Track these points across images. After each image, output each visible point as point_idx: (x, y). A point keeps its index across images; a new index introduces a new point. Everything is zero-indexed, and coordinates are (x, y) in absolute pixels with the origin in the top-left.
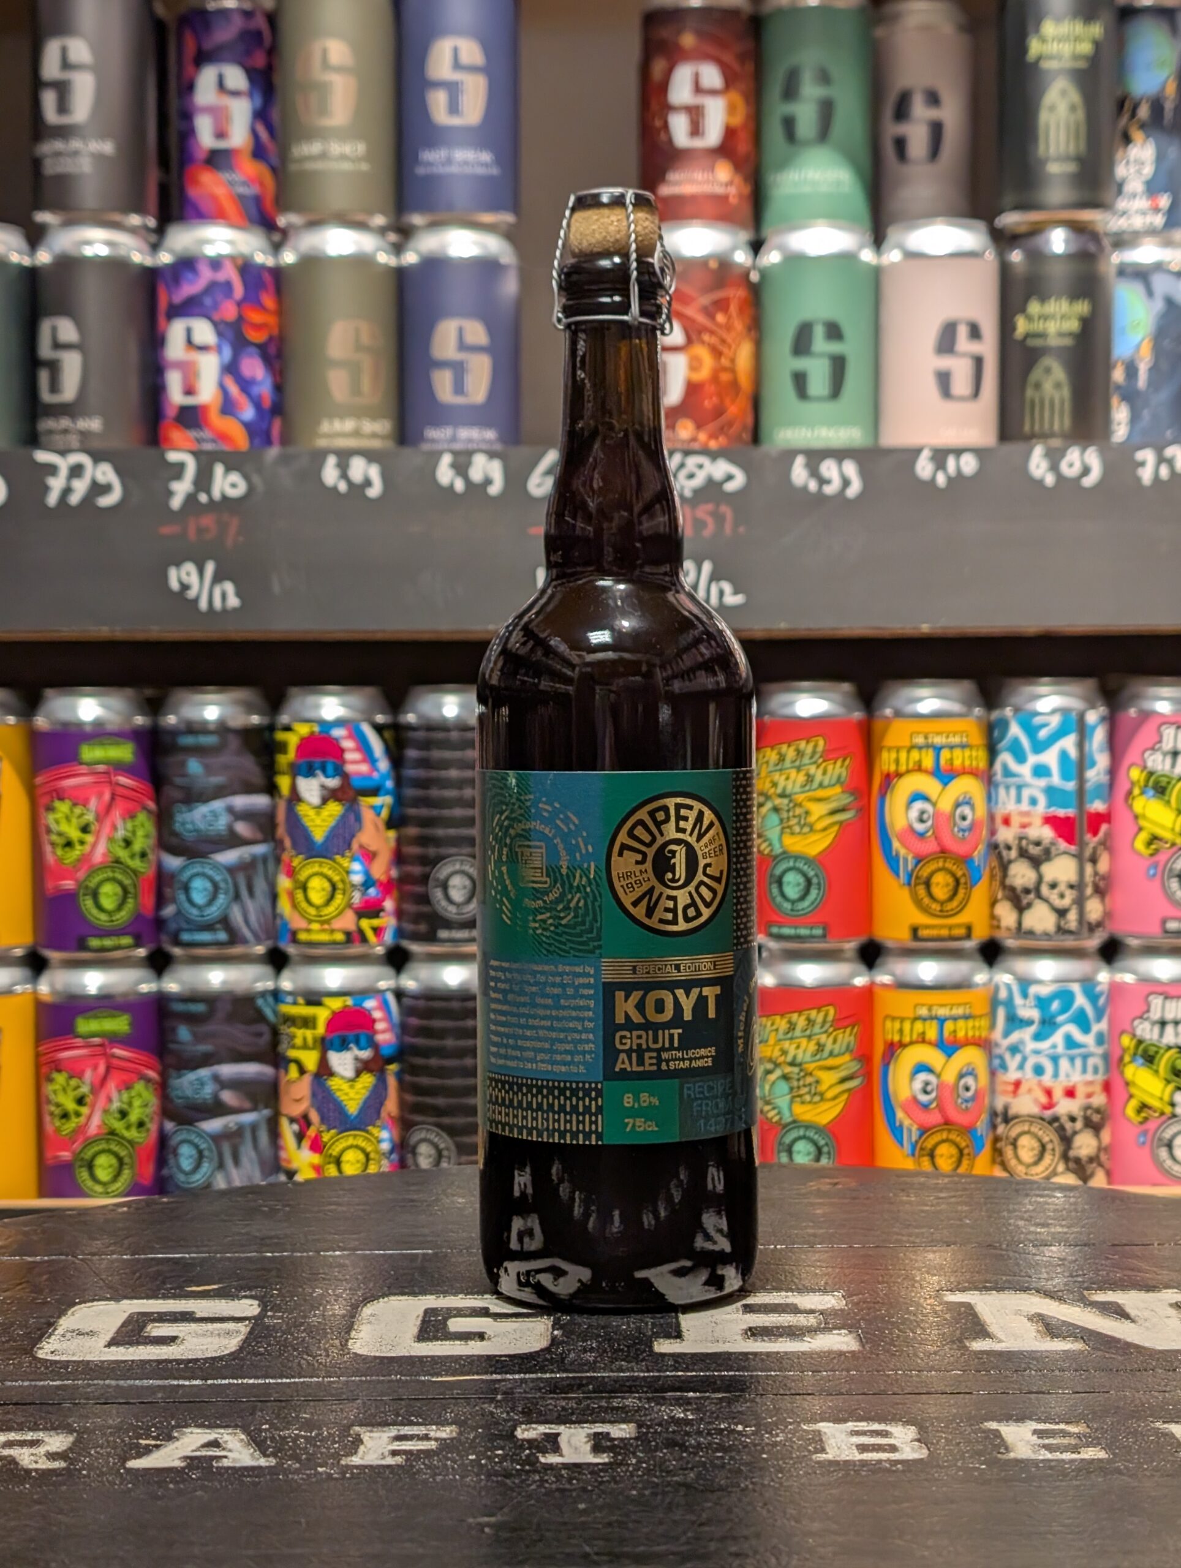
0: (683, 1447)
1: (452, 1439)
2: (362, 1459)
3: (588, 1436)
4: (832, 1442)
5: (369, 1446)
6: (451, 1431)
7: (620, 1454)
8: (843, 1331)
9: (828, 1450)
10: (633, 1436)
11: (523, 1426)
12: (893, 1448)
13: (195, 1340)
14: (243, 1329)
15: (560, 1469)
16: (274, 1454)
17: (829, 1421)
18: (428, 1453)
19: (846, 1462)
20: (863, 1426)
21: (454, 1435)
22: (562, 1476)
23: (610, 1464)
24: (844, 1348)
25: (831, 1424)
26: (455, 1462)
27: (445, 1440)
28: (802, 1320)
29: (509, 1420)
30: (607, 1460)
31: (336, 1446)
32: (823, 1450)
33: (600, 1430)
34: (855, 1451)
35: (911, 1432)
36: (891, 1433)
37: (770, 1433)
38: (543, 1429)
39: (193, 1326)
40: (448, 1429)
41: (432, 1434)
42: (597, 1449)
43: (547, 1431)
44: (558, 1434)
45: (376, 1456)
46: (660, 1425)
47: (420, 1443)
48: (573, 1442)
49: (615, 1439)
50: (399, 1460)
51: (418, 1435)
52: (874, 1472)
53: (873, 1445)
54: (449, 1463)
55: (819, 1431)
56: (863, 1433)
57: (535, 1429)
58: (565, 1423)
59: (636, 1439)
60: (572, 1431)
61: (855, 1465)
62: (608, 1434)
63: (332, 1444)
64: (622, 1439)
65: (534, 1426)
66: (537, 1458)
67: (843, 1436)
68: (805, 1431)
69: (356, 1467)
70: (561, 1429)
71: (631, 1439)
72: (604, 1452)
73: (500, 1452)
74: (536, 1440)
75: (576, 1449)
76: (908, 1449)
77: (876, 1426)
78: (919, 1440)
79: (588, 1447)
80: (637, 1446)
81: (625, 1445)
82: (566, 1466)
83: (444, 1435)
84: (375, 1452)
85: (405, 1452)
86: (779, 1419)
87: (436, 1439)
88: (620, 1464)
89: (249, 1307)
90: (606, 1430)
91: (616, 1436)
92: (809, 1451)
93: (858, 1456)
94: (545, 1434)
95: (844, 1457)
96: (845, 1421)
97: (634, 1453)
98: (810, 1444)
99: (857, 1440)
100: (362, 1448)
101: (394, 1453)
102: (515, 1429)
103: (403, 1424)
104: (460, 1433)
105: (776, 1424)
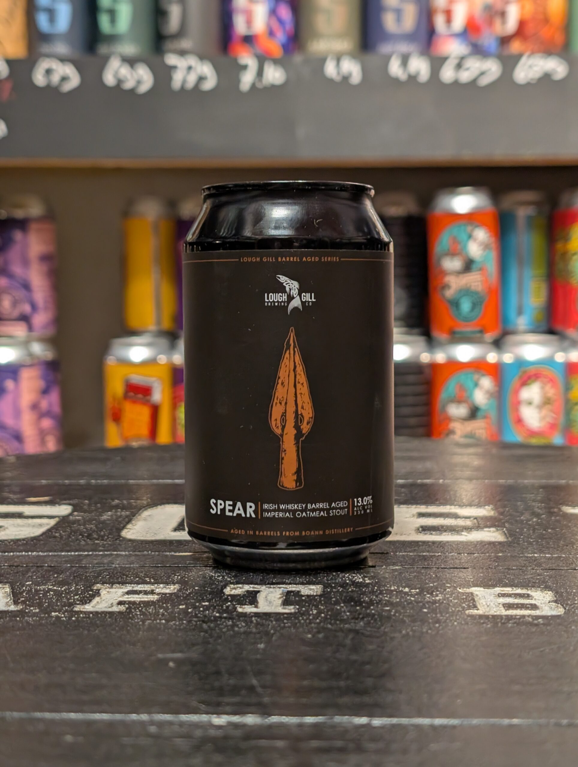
0: (359, 603)
1: (171, 594)
2: (93, 607)
3: (282, 594)
4: (483, 601)
5: (103, 598)
6: (175, 589)
7: (304, 606)
8: (492, 529)
9: (479, 607)
10: (319, 593)
11: (232, 586)
12: (534, 607)
13: (14, 529)
14: (52, 522)
15: (252, 616)
16: (23, 602)
17: (481, 587)
18: (147, 604)
19: (494, 616)
20: (508, 590)
21: (176, 591)
22: (252, 622)
23: (295, 613)
24: (493, 539)
25: (482, 589)
26: (166, 609)
27: (166, 594)
28: (460, 522)
29: (221, 581)
30: (293, 611)
31: (77, 597)
32: (475, 607)
33: (294, 589)
34: (502, 608)
35: (549, 595)
36: (531, 596)
37: (431, 594)
38: (247, 587)
39: (19, 521)
40: (172, 587)
41: (157, 591)
42: (286, 603)
43: (251, 589)
44: (259, 592)
45: (105, 606)
46: (341, 586)
47: (146, 596)
48: (269, 598)
49: (303, 596)
50: (122, 608)
51: (147, 591)
52: (518, 624)
53: (517, 604)
54: (161, 611)
55: (472, 594)
56: (509, 595)
57: (240, 588)
58: (266, 585)
59: (321, 596)
60: (271, 590)
61: (502, 618)
62: (299, 592)
63: (74, 596)
64: (308, 596)
65: (240, 586)
66: (236, 608)
67: (492, 598)
68: (459, 592)
69: (85, 613)
70: (263, 588)
71: (317, 596)
72: (291, 605)
73: (207, 603)
74: (239, 595)
75: (270, 602)
76: (547, 608)
77: (519, 591)
78: (556, 602)
79: (280, 601)
80: (320, 601)
81: (311, 600)
82: (257, 615)
83: (168, 591)
84: (107, 602)
85: (130, 603)
86: (438, 584)
87: (158, 594)
88: (302, 614)
89: (64, 510)
90: (298, 589)
91: (306, 593)
92: (464, 607)
93: (504, 612)
94: (248, 591)
95: (492, 613)
96: (494, 586)
97: (317, 607)
98: (464, 602)
99: (502, 600)
100: (97, 599)
101: (120, 603)
102: (225, 588)
103: (138, 583)
104: (180, 590)
105: (436, 588)
